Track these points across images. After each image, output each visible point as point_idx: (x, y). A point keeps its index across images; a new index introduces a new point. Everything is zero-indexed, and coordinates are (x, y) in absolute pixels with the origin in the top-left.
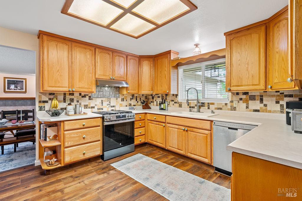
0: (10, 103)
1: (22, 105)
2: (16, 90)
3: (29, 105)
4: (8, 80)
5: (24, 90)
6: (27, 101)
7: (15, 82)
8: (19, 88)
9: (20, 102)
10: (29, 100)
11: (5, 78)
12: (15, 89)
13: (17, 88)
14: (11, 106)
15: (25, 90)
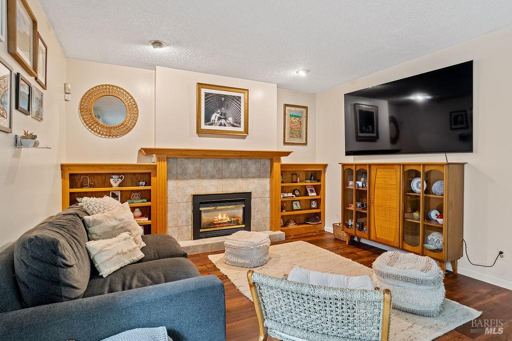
0: (210, 169)
1: (237, 178)
2: (225, 125)
3: (253, 177)
4: (207, 95)
5: (242, 129)
6: (250, 163)
7: (223, 99)
8: (230, 119)
9: (234, 165)
10: (253, 161)
11: (200, 85)
12: (221, 125)
13: (225, 119)
14: (212, 177)
15: (245, 126)
